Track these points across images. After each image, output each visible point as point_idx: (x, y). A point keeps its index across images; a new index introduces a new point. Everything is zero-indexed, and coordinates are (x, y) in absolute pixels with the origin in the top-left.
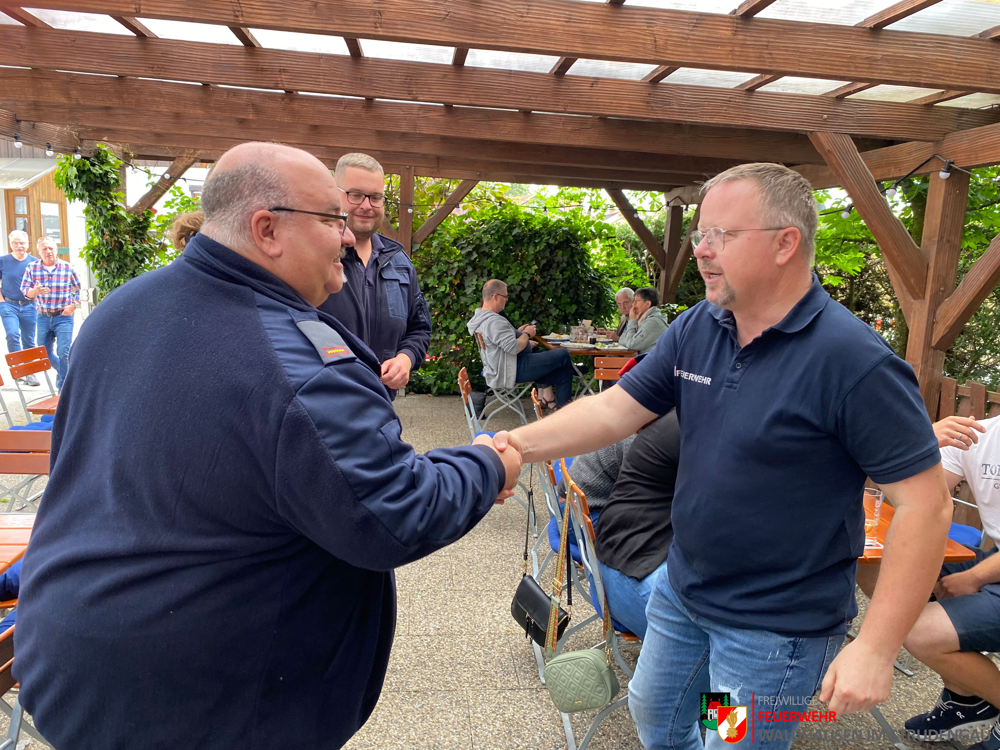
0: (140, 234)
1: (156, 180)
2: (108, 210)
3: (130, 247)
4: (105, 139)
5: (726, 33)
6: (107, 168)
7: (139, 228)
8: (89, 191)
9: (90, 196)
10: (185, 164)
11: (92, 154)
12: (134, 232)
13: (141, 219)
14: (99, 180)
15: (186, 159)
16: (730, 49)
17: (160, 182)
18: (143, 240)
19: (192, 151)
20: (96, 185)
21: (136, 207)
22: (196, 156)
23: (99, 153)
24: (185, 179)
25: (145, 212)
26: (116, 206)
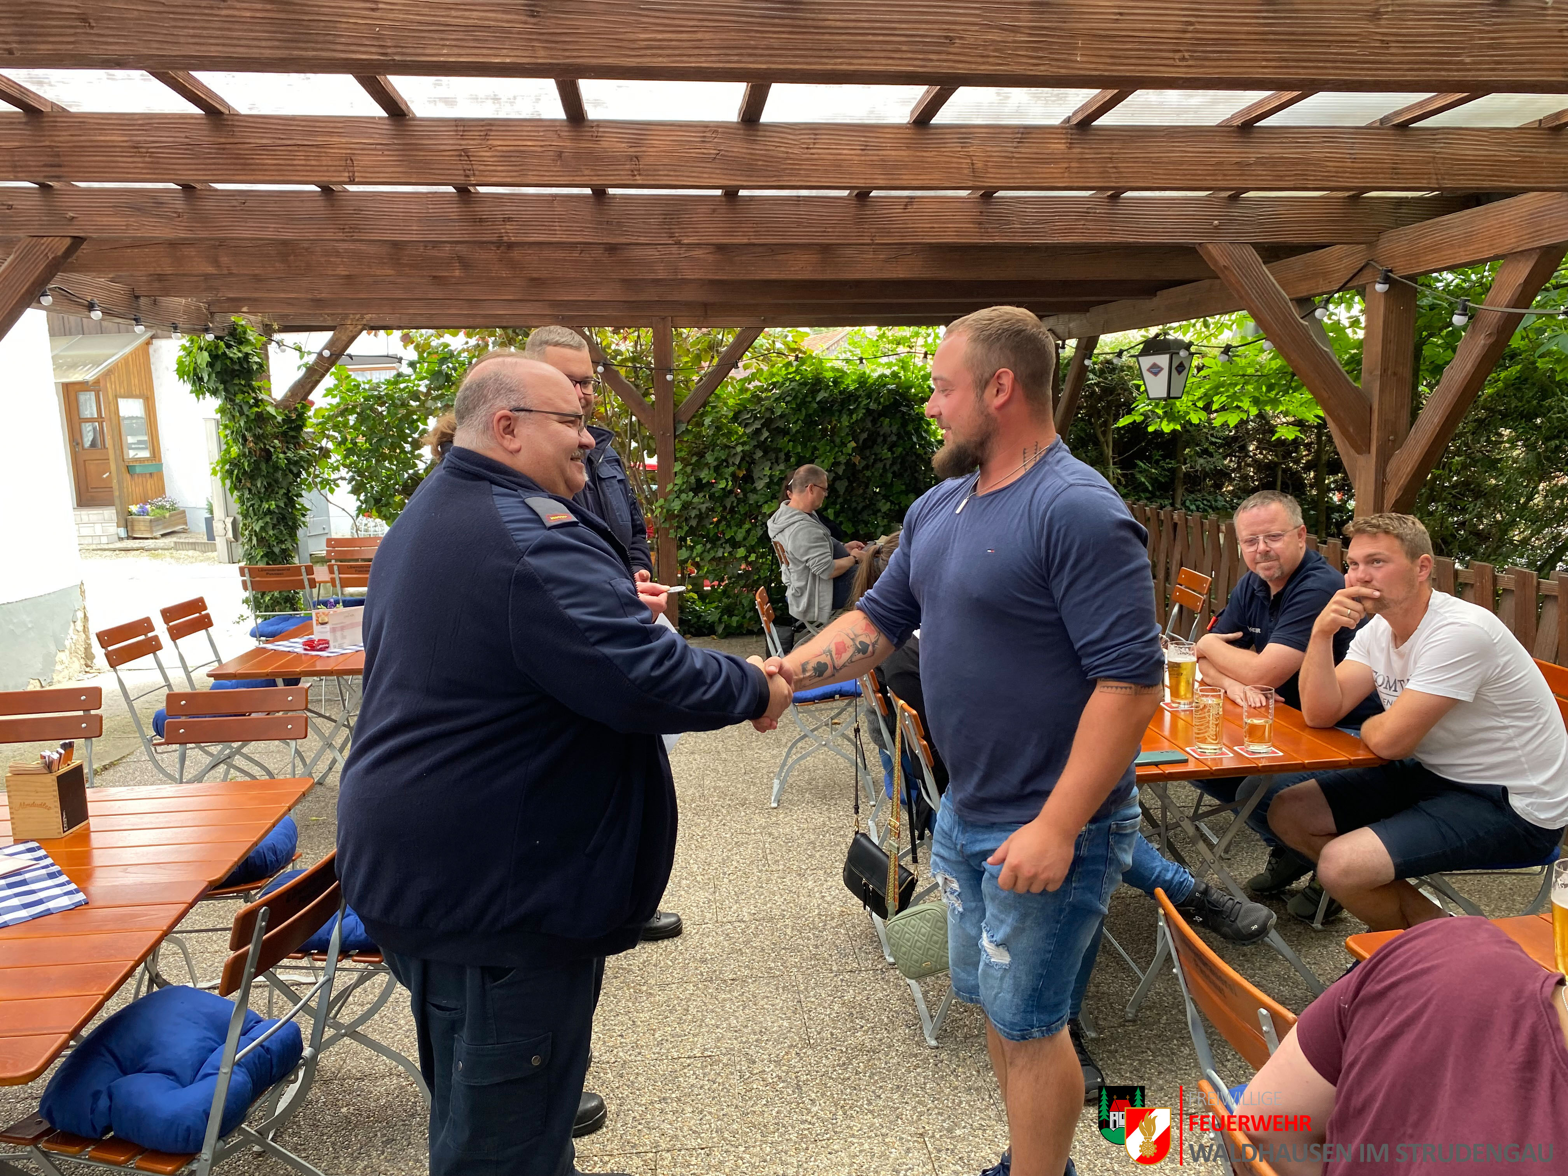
0: (293, 437)
1: (311, 359)
2: (251, 407)
3: (281, 456)
4: (245, 309)
5: (1059, 146)
6: (247, 349)
7: (290, 429)
8: (223, 382)
9: (226, 390)
10: (351, 334)
11: (226, 332)
12: (284, 434)
13: (294, 416)
14: (237, 367)
15: (351, 328)
16: (1066, 165)
17: (316, 363)
18: (298, 446)
19: (358, 316)
20: (234, 374)
21: (286, 399)
22: (364, 322)
23: (235, 329)
24: (351, 357)
25: (299, 406)
26: (262, 400)
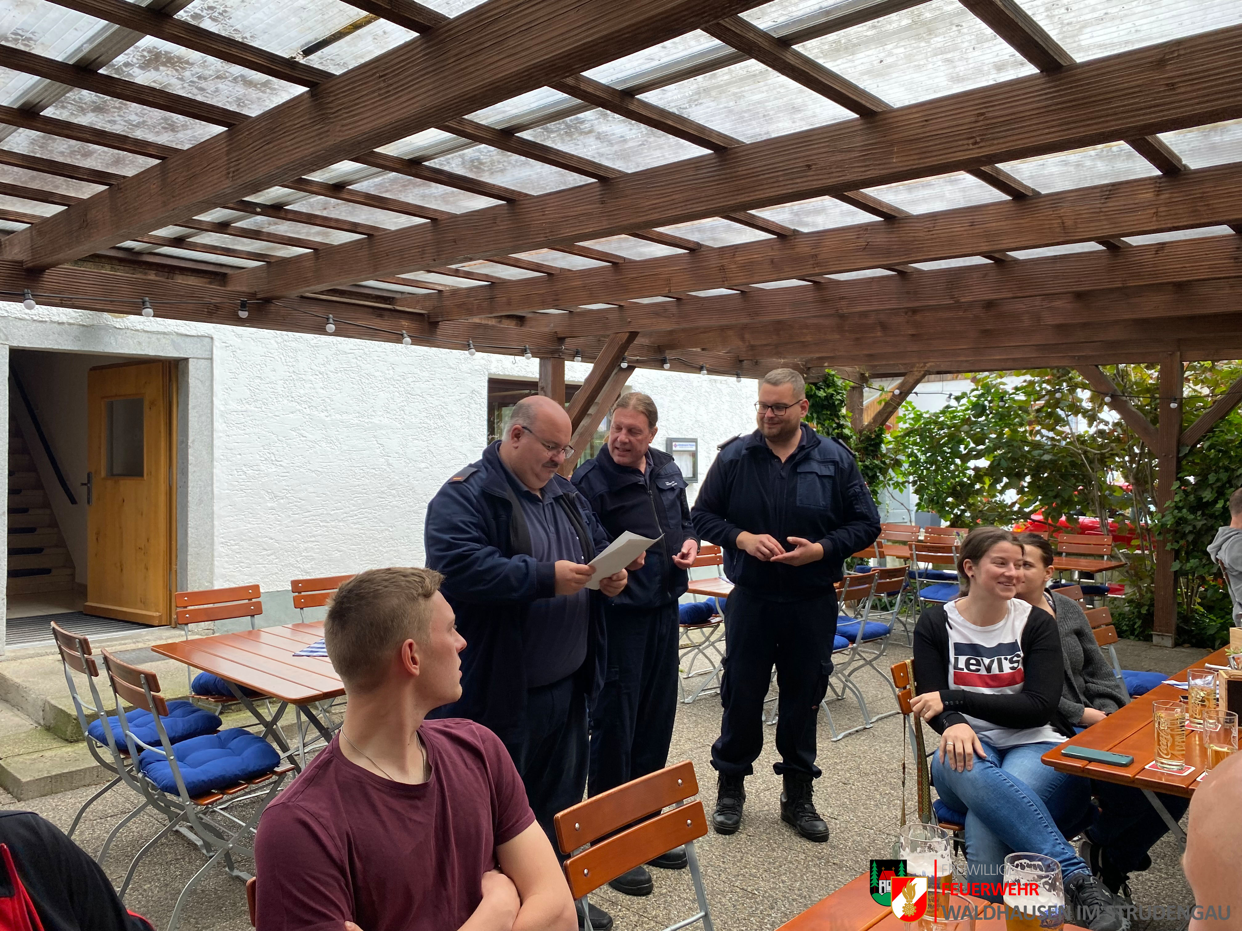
0: (872, 451)
1: (888, 397)
2: (834, 429)
3: (860, 463)
4: (826, 364)
6: (831, 391)
7: (870, 445)
8: (817, 413)
9: (818, 418)
10: (916, 378)
11: (821, 379)
12: (866, 449)
13: (873, 436)
14: (826, 403)
15: (916, 373)
17: (891, 399)
18: (875, 457)
19: (922, 365)
20: (824, 407)
21: (870, 424)
22: (926, 369)
23: (827, 378)
24: (916, 393)
25: (877, 429)
26: (843, 425)
